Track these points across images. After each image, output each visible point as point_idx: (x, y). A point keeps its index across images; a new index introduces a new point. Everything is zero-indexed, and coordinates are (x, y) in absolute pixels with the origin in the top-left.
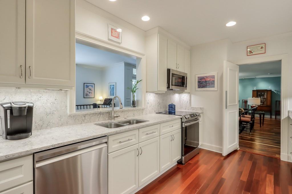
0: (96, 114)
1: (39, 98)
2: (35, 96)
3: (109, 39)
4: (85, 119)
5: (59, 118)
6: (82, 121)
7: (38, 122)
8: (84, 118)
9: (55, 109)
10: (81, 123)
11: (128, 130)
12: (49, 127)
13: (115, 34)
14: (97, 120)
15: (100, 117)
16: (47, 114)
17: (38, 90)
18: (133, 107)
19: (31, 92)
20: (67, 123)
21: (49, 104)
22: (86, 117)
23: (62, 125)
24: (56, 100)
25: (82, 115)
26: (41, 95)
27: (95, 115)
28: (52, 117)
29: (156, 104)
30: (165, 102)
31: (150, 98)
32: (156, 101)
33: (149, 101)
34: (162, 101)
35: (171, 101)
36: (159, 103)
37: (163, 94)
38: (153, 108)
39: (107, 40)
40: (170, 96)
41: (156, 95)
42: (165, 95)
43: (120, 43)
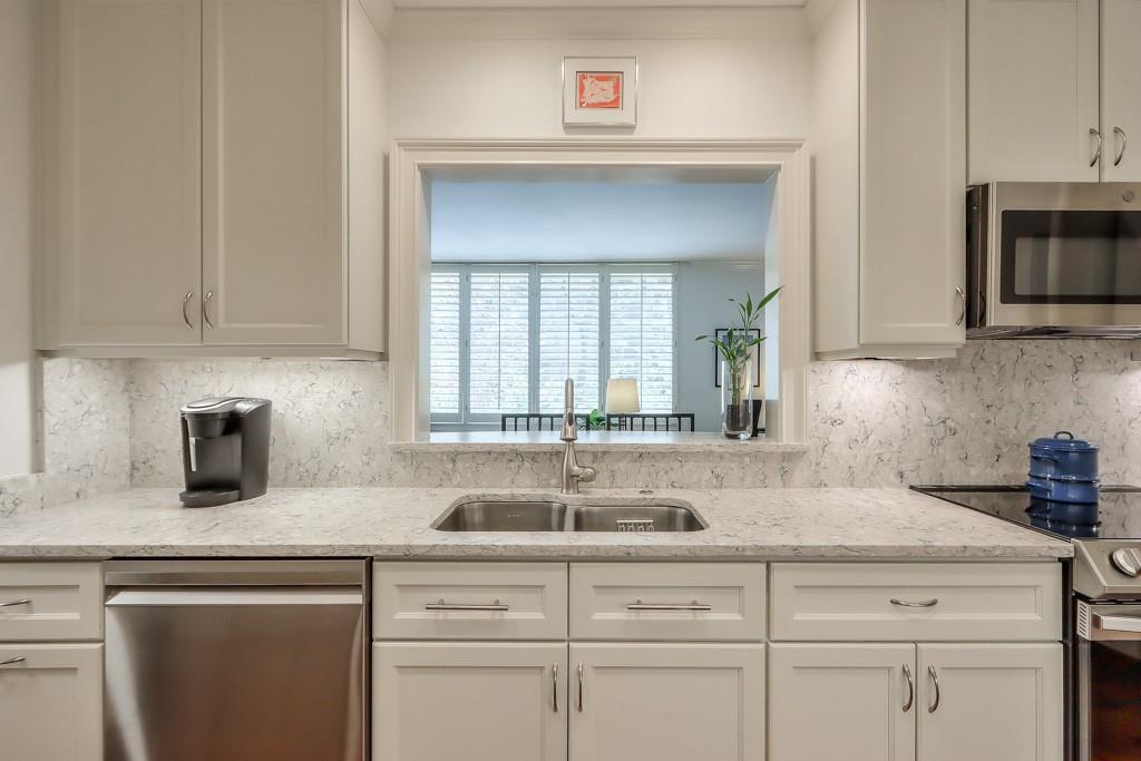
0: (504, 453)
1: (310, 388)
2: (299, 381)
3: (569, 127)
4: (454, 470)
5: (364, 457)
6: (444, 477)
7: (305, 461)
8: (450, 466)
9: (353, 427)
10: (441, 485)
11: (479, 555)
12: (334, 483)
13: (598, 90)
14: (508, 479)
15: (519, 467)
16: (330, 440)
17: (305, 363)
18: (730, 437)
19: (289, 371)
20: (390, 477)
21: (335, 408)
22: (460, 465)
23: (372, 482)
24: (354, 393)
25: (443, 453)
26: (312, 378)
27: (496, 459)
28: (343, 451)
29: (910, 426)
30: (1018, 422)
31: (852, 388)
32: (907, 408)
33: (839, 406)
34: (973, 415)
35: (1088, 412)
36: (944, 422)
37: (995, 367)
38: (878, 451)
39: (558, 133)
40: (1076, 376)
41: (912, 372)
42: (1014, 376)
43: (630, 128)
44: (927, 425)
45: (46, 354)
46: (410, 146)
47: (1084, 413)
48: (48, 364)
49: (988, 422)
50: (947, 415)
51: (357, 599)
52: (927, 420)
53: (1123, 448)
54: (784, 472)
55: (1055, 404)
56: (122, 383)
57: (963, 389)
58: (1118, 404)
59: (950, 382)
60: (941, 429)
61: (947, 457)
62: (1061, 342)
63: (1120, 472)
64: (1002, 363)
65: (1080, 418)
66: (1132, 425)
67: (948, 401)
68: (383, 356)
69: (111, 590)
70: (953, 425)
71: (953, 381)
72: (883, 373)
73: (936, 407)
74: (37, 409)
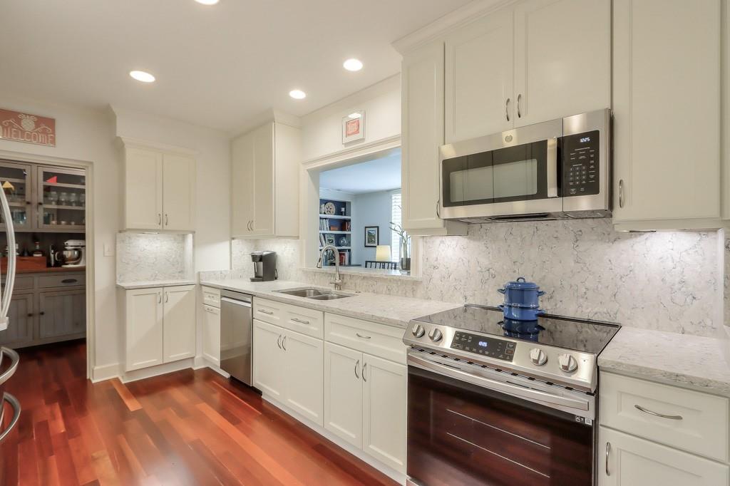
3: (346, 144)
13: (352, 128)
22: (316, 277)
24: (294, 250)
29: (470, 272)
30: (534, 273)
31: (443, 251)
32: (469, 262)
33: (437, 260)
34: (505, 267)
35: (585, 269)
36: (488, 270)
37: (519, 239)
38: (454, 284)
39: (343, 148)
40: (576, 244)
41: (472, 241)
42: (531, 244)
43: (363, 140)
44: (479, 271)
45: (233, 239)
46: (305, 164)
47: (582, 269)
48: (233, 241)
49: (515, 272)
50: (490, 266)
51: (249, 305)
52: (479, 269)
53: (615, 295)
54: (414, 291)
55: (560, 262)
56: (253, 246)
57: (499, 252)
58: (611, 263)
59: (492, 248)
60: (486, 274)
61: (490, 290)
62: (565, 222)
63: (612, 313)
64: (524, 236)
65: (579, 272)
66: (623, 280)
67: (491, 258)
68: (298, 237)
69: (222, 296)
70: (493, 272)
71: (494, 247)
72: (457, 244)
73: (485, 262)
74: (231, 253)
